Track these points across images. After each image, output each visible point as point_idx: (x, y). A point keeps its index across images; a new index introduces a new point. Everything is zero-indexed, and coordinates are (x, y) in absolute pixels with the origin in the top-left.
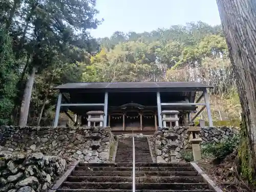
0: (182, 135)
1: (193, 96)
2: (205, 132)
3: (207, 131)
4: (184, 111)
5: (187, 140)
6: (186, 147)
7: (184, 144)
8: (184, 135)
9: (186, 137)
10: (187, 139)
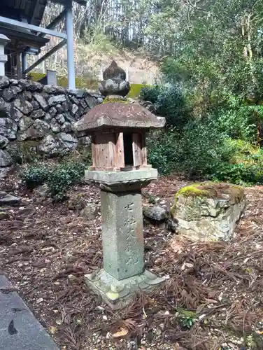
0: (17, 103)
1: (38, 15)
2: (73, 103)
3: (76, 101)
4: (16, 45)
5: (28, 119)
6: (24, 136)
7: (19, 128)
8: (23, 104)
9: (27, 111)
10: (28, 115)
